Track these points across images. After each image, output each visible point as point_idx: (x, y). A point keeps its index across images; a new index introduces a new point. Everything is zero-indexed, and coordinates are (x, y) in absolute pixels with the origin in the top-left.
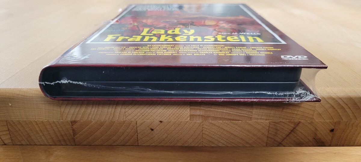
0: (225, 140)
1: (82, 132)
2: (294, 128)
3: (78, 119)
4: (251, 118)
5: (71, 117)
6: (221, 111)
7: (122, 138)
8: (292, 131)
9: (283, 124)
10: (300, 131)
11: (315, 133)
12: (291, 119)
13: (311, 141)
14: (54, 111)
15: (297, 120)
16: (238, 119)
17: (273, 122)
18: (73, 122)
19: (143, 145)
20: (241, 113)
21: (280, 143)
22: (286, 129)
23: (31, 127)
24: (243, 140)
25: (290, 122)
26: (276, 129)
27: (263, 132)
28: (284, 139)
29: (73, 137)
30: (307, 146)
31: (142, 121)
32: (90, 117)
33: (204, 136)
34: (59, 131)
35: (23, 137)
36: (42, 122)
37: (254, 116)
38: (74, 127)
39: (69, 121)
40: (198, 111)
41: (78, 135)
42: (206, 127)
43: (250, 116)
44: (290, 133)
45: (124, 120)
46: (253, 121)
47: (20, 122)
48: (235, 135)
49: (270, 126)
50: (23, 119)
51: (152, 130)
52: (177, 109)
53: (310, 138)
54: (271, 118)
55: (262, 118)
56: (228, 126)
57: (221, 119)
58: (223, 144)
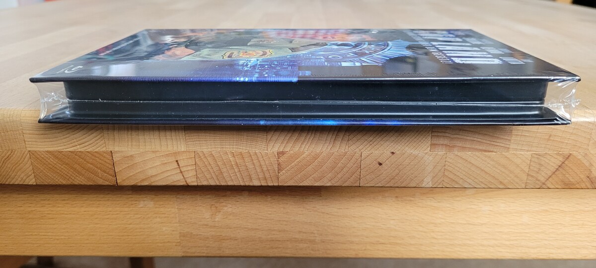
0: (473, 179)
1: (290, 166)
2: (563, 163)
3: (287, 149)
4: (509, 148)
5: (278, 147)
6: (472, 138)
7: (340, 176)
8: (560, 166)
9: (549, 157)
10: (570, 167)
11: (590, 170)
12: (559, 150)
13: (584, 180)
14: (258, 139)
15: (566, 152)
16: (492, 149)
17: (536, 154)
18: (281, 154)
19: (367, 185)
20: (496, 142)
21: (544, 184)
22: (552, 164)
23: (225, 161)
24: (496, 179)
25: (558, 154)
26: (540, 164)
27: (523, 168)
28: (549, 178)
29: (277, 173)
30: (578, 187)
31: (368, 152)
32: (303, 146)
33: (446, 173)
34: (261, 165)
35: (213, 174)
36: (241, 154)
37: (511, 147)
38: (282, 159)
39: (275, 152)
40: (441, 139)
41: (284, 171)
42: (450, 161)
43: (508, 146)
44: (557, 169)
45: (346, 150)
46: (510, 152)
47: (213, 153)
48: (486, 172)
49: (533, 160)
50: (217, 149)
51: (380, 164)
52: (416, 135)
53: (582, 176)
54: (534, 149)
55: (523, 148)
56: (479, 159)
57: (470, 149)
58: (470, 184)
